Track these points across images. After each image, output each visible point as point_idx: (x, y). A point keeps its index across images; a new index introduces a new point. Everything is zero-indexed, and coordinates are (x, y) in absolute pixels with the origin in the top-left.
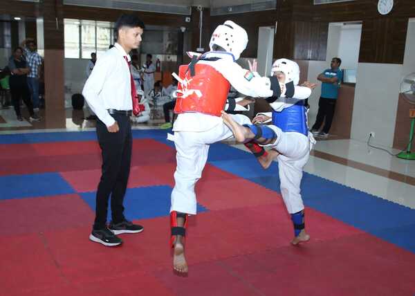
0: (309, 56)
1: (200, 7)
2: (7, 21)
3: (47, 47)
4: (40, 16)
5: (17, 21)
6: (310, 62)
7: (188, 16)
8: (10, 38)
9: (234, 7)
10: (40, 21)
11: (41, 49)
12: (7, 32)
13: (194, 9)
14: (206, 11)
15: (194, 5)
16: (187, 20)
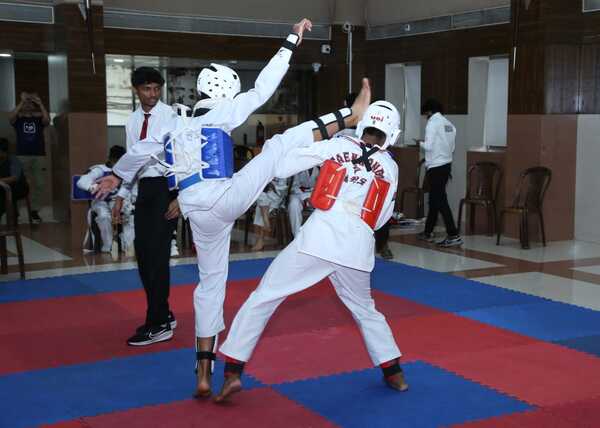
0: (578, 106)
1: (347, 25)
6: (580, 117)
7: (325, 43)
9: (414, 23)
13: (338, 30)
14: (359, 31)
15: (336, 23)
16: (324, 50)
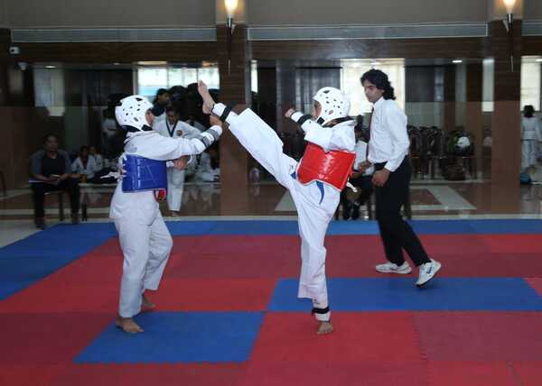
2: (440, 66)
3: (498, 97)
4: (488, 56)
5: (456, 64)
8: (442, 88)
10: (488, 63)
11: (488, 101)
12: (439, 80)
